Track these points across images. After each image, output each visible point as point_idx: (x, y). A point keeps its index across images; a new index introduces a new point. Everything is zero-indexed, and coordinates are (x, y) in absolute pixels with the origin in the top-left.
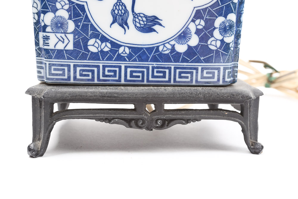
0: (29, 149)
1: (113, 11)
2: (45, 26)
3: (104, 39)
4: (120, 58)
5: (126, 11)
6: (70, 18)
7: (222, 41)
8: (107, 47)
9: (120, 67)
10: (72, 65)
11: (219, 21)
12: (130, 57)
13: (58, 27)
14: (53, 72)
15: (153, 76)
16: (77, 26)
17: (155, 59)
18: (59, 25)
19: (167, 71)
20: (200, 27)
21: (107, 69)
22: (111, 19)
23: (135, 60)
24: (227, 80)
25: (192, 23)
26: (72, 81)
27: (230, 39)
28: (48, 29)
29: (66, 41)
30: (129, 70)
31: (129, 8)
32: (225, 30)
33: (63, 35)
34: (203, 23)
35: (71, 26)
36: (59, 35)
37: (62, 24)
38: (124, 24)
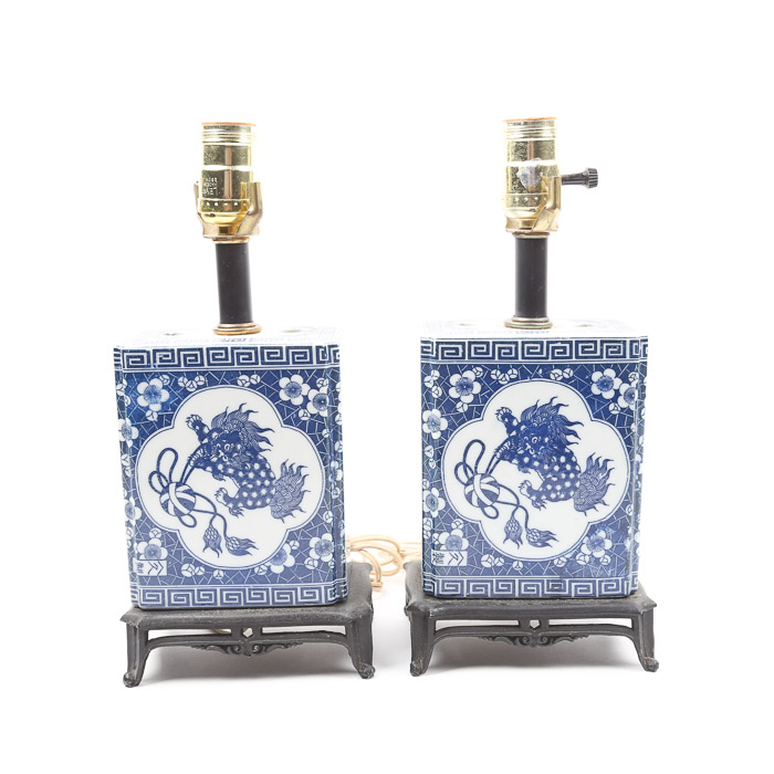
0: (125, 679)
1: (205, 536)
2: (139, 554)
3: (197, 564)
4: (215, 581)
5: (218, 536)
6: (163, 546)
7: (319, 560)
8: (201, 571)
9: (215, 591)
10: (166, 590)
11: (314, 542)
12: (225, 580)
13: (151, 555)
14: (147, 598)
15: (250, 599)
16: (170, 552)
17: (250, 581)
18: (152, 553)
19: (265, 592)
20: (294, 548)
21: (202, 593)
22: (204, 544)
23: (230, 583)
24: (330, 599)
25: (286, 545)
26: (167, 606)
27: (328, 558)
28: (142, 557)
29: (160, 568)
30: (225, 593)
31: (221, 533)
32: (321, 549)
33: (156, 562)
34: (297, 544)
35: (164, 553)
36: (152, 562)
37: (155, 552)
38: (217, 549)
